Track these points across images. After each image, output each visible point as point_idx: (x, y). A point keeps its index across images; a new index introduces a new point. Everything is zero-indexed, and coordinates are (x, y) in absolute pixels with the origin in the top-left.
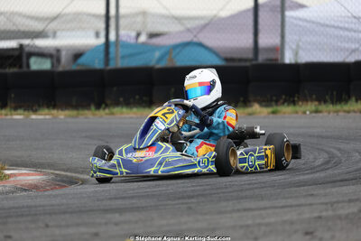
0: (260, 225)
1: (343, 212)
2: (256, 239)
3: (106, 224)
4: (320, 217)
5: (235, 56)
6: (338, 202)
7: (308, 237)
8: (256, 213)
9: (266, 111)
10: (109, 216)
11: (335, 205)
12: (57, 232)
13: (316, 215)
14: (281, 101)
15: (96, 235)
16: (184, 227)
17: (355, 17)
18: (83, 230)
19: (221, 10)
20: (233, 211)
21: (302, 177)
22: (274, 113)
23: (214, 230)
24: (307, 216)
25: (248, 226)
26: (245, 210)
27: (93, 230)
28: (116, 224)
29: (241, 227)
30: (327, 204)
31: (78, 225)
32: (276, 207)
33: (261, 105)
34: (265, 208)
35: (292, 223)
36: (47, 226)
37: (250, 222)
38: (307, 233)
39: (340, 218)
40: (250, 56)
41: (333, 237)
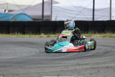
0: (43, 73)
1: (70, 69)
5: (36, 18)
6: (68, 66)
8: (43, 68)
9: (46, 36)
13: (61, 69)
14: (51, 33)
16: (19, 73)
17: (75, 7)
19: (32, 3)
20: (35, 68)
21: (57, 57)
22: (48, 37)
23: (28, 74)
24: (58, 70)
25: (39, 73)
26: (38, 68)
29: (37, 73)
30: (64, 66)
32: (49, 67)
33: (44, 34)
34: (45, 67)
35: (53, 72)
37: (40, 72)
39: (69, 71)
40: (41, 18)
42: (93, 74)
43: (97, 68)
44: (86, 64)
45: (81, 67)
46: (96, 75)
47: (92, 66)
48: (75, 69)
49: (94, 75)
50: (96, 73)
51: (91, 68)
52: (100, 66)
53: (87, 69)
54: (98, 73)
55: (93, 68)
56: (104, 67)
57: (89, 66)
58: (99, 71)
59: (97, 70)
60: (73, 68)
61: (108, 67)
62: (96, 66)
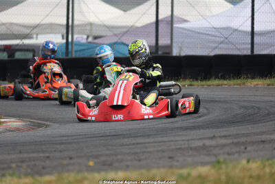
0: (144, 152)
1: (194, 145)
2: (140, 160)
3: (55, 151)
4: (180, 149)
6: (192, 140)
7: (170, 160)
10: (58, 146)
11: (190, 142)
12: (26, 155)
13: (178, 147)
15: (48, 157)
16: (100, 153)
18: (42, 155)
23: (116, 155)
24: (173, 147)
25: (137, 153)
26: (137, 144)
27: (47, 155)
28: (61, 151)
29: (133, 153)
30: (185, 140)
31: (39, 152)
32: (156, 142)
34: (149, 143)
35: (163, 151)
36: (20, 152)
37: (138, 151)
38: (170, 158)
39: (191, 149)
41: (185, 160)
42: (233, 154)
43: (243, 143)
44: (225, 137)
45: (213, 143)
46: (239, 155)
47: (235, 141)
48: (204, 145)
49: (236, 155)
50: (239, 152)
51: (233, 143)
52: (249, 139)
53: (225, 145)
54: (244, 152)
55: (236, 143)
56: (256, 142)
57: (229, 141)
58: (246, 148)
59: (243, 147)
60: (200, 143)
61: (263, 142)
62: (243, 140)
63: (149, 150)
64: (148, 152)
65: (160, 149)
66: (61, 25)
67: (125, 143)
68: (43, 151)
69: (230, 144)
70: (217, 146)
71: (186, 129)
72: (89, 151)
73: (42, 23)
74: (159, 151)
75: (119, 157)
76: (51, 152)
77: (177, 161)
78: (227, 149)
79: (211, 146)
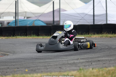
0: (49, 65)
2: (47, 69)
3: (11, 65)
4: (64, 64)
6: (69, 60)
7: (60, 69)
8: (49, 62)
10: (12, 63)
11: (68, 61)
15: (9, 68)
16: (30, 66)
18: (6, 67)
23: (37, 67)
24: (61, 63)
25: (46, 66)
26: (46, 62)
28: (14, 65)
29: (44, 66)
31: (4, 66)
32: (54, 61)
34: (51, 62)
35: (57, 65)
37: (46, 65)
38: (60, 68)
39: (69, 64)
41: (66, 69)
42: (86, 66)
43: (91, 61)
44: (83, 59)
45: (78, 61)
46: (89, 66)
47: (87, 60)
48: (74, 62)
49: (88, 66)
50: (89, 65)
51: (86, 61)
52: (93, 60)
53: (83, 62)
54: (91, 65)
55: (88, 61)
56: (96, 61)
58: (92, 64)
59: (90, 63)
60: (72, 62)
61: (99, 61)
62: (90, 60)
63: (51, 64)
64: (50, 66)
65: (55, 64)
66: (13, 13)
67: (40, 62)
68: (6, 65)
69: (85, 62)
70: (79, 63)
71: (66, 56)
72: (26, 65)
73: (5, 12)
74: (55, 65)
75: (38, 67)
76: (10, 65)
77: (63, 69)
78: (84, 64)
79: (77, 63)
